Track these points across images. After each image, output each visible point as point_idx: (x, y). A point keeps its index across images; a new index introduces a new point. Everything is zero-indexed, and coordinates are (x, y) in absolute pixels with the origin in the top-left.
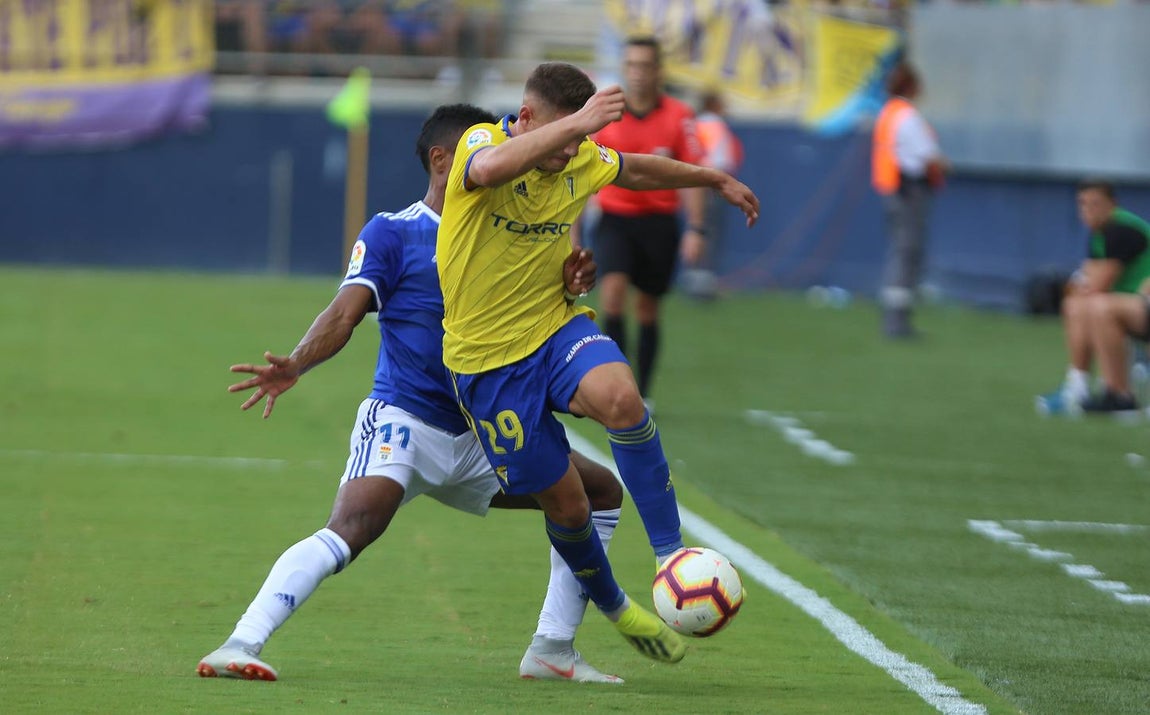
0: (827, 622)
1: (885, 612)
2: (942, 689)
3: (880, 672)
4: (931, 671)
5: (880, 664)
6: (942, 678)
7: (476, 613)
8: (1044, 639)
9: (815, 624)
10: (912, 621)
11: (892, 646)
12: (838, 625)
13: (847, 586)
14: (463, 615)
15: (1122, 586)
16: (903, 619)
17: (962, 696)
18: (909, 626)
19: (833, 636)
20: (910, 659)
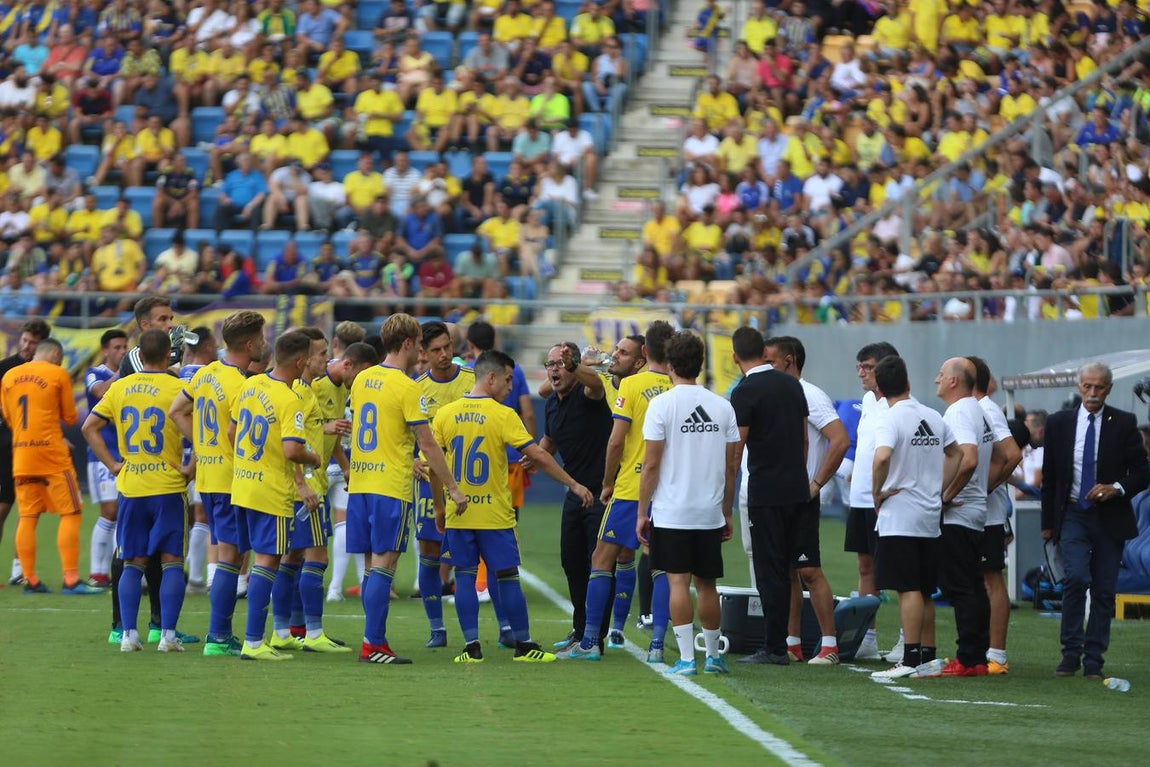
0: (723, 713)
1: (758, 707)
2: (796, 754)
3: (756, 744)
4: (790, 743)
5: (756, 739)
6: (796, 747)
7: (503, 710)
8: (859, 723)
9: (716, 714)
10: (776, 712)
11: (764, 728)
12: (730, 715)
13: (735, 691)
14: (495, 711)
15: (908, 690)
16: (772, 711)
17: (810, 759)
18: (775, 715)
19: (727, 722)
20: (776, 736)
